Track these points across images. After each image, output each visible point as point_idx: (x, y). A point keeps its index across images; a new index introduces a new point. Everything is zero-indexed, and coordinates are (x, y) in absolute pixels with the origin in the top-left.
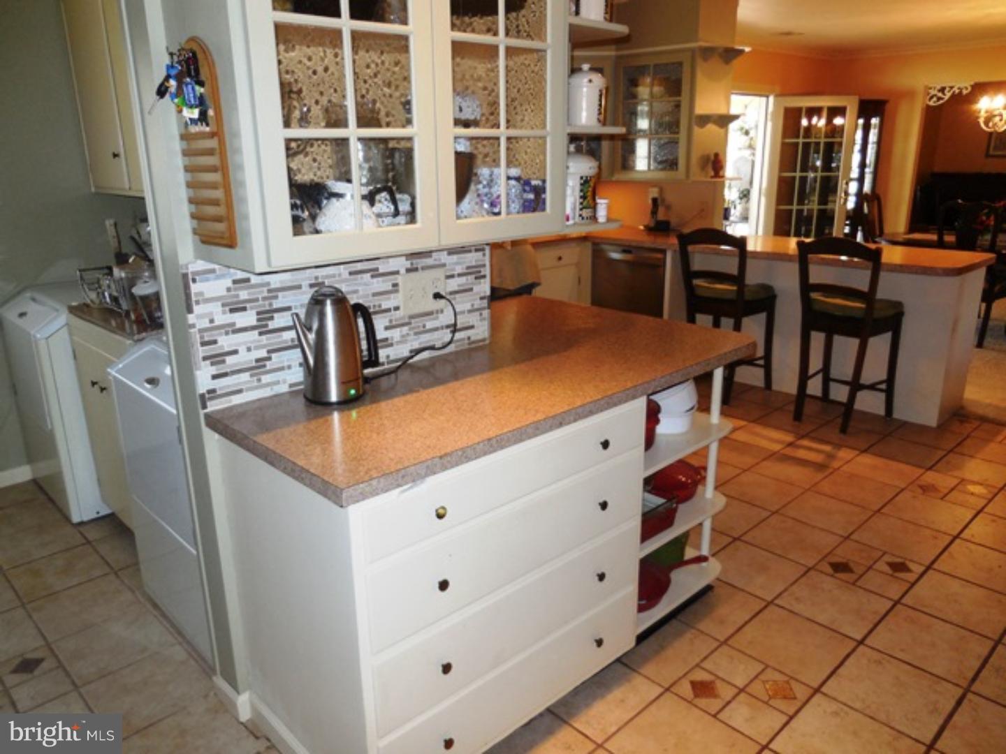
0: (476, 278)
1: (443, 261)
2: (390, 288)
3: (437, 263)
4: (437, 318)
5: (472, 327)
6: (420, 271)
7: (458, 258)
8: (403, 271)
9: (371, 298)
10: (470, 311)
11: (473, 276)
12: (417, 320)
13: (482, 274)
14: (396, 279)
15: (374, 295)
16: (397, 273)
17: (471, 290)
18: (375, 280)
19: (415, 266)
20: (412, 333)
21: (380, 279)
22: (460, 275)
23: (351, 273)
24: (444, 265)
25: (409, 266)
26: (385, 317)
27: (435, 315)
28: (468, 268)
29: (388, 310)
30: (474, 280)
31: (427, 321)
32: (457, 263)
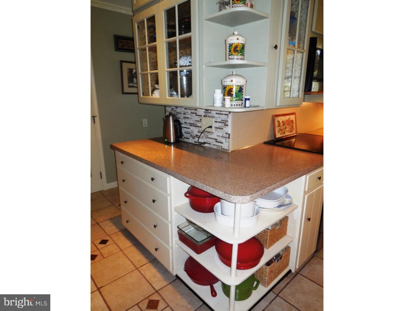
0: (225, 125)
1: (214, 116)
2: (199, 120)
3: (213, 116)
4: (211, 135)
5: (222, 143)
6: (207, 117)
7: (219, 116)
8: (203, 116)
9: (195, 121)
10: (222, 137)
11: (223, 124)
12: (206, 133)
13: (227, 124)
14: (201, 118)
15: (196, 121)
16: (201, 116)
17: (222, 129)
18: (196, 116)
19: (206, 115)
20: (205, 136)
21: (197, 116)
22: (219, 122)
23: (191, 113)
24: (214, 117)
25: (205, 115)
26: (198, 129)
27: (211, 134)
28: (222, 120)
29: (198, 127)
30: (223, 126)
31: (209, 134)
32: (219, 118)
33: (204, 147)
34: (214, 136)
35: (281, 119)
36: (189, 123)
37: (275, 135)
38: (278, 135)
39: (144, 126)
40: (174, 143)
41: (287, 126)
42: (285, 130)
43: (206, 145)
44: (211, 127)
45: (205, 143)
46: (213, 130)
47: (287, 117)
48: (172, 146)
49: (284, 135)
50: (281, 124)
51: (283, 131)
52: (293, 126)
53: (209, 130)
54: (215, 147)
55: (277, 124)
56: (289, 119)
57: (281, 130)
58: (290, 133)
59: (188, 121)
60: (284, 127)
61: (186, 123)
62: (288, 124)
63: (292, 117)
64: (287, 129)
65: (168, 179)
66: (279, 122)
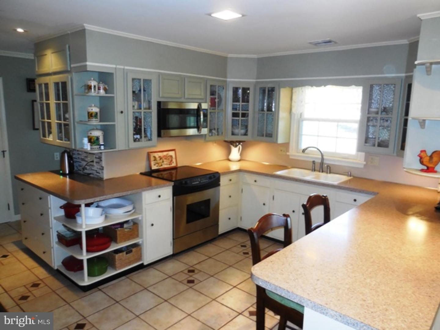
0: (100, 160)
5: (100, 173)
6: (91, 154)
10: (99, 169)
12: (90, 166)
14: (88, 154)
17: (99, 163)
18: (85, 153)
20: (90, 169)
24: (95, 154)
27: (93, 166)
28: (99, 157)
29: (86, 161)
32: (97, 155)
33: (91, 177)
34: (95, 168)
35: (157, 155)
36: (81, 158)
37: (150, 167)
38: (154, 167)
39: (56, 159)
40: (68, 174)
41: (165, 160)
42: (163, 163)
43: (91, 175)
44: (93, 161)
45: (90, 174)
46: (95, 164)
47: (165, 153)
48: (68, 177)
49: (161, 167)
50: (158, 159)
51: (160, 164)
52: (172, 161)
53: (91, 163)
54: (96, 177)
55: (152, 159)
56: (167, 154)
57: (157, 163)
58: (168, 166)
59: (80, 157)
60: (161, 161)
61: (79, 158)
62: (166, 159)
63: (172, 153)
64: (165, 163)
65: (49, 197)
66: (155, 157)
